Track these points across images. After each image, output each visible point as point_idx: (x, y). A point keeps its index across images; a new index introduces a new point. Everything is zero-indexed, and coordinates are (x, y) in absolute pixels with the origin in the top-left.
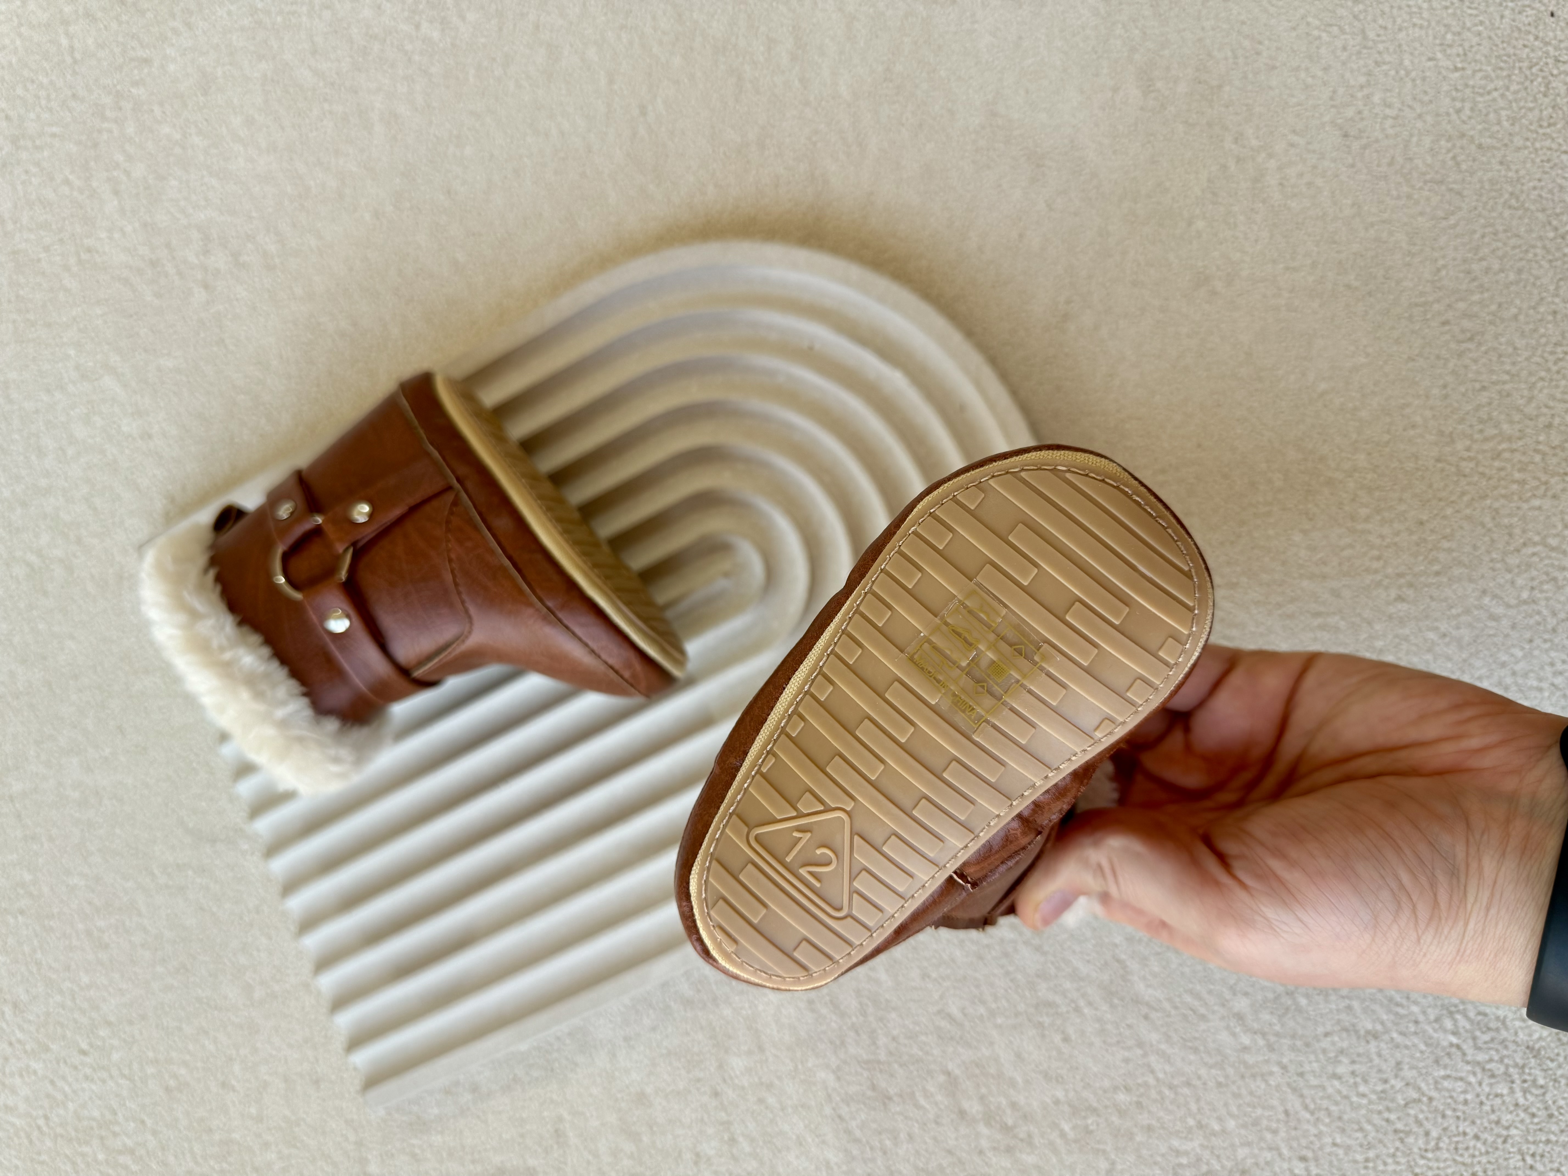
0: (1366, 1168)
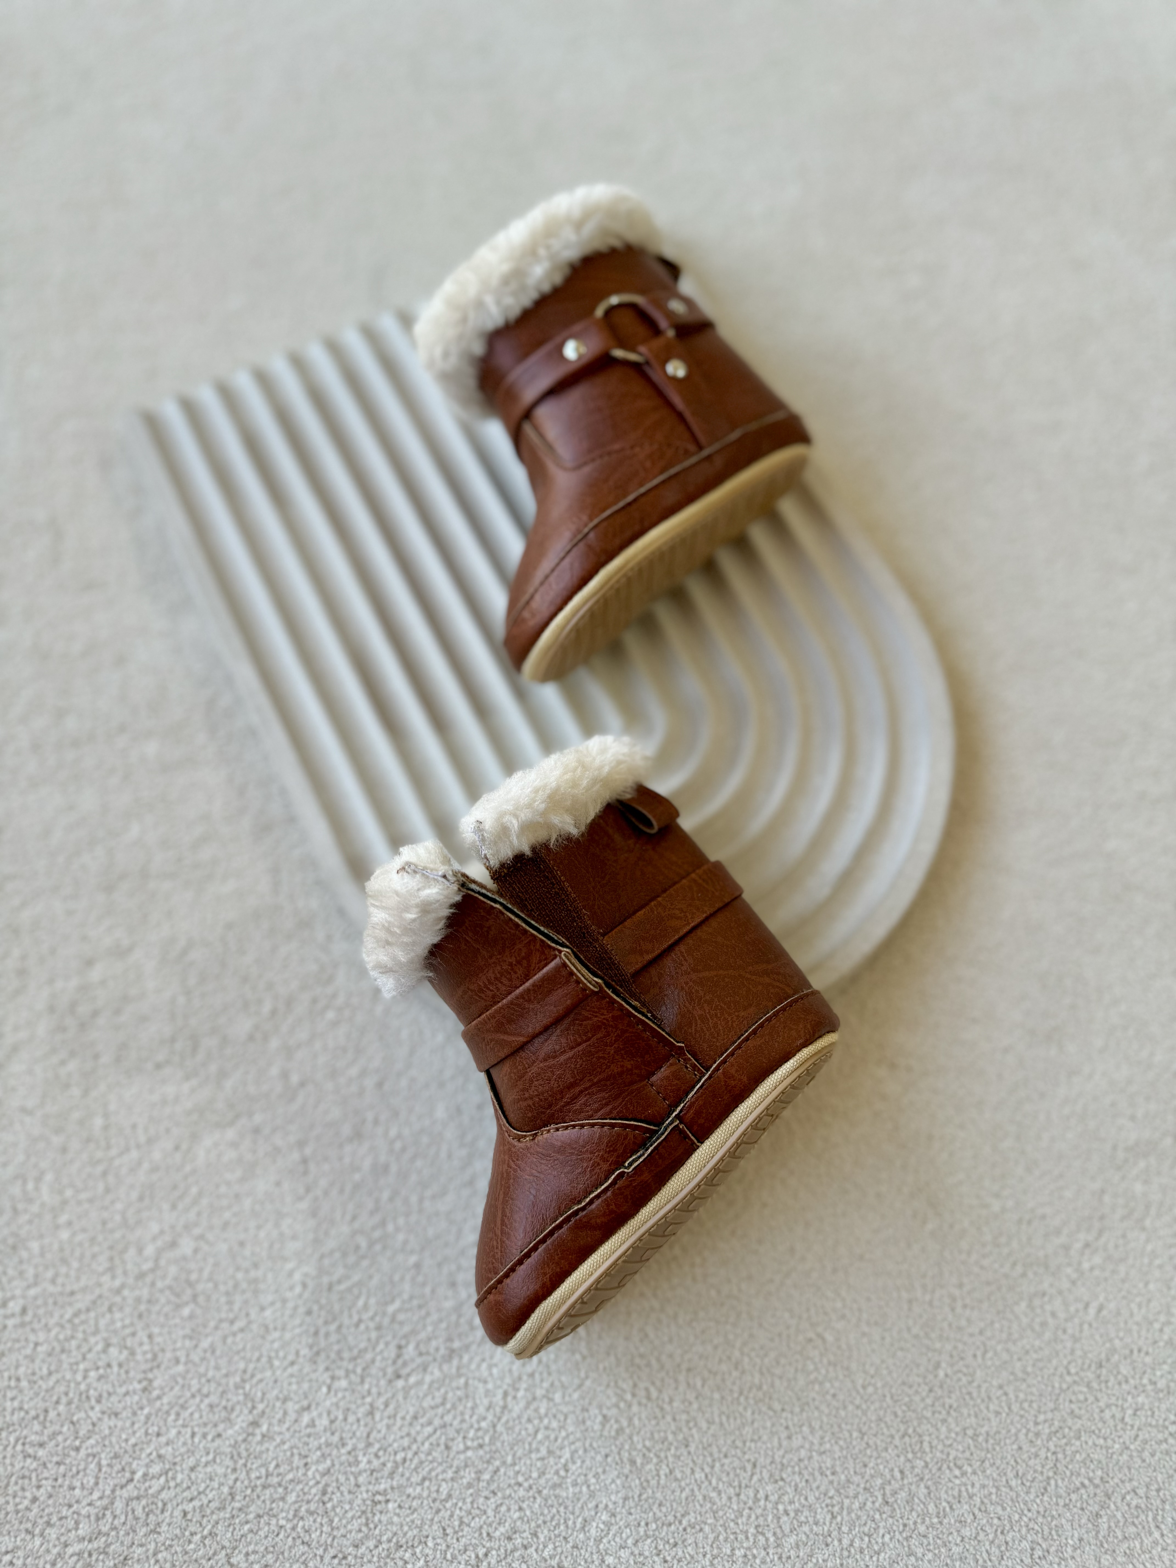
0: (10, 1378)
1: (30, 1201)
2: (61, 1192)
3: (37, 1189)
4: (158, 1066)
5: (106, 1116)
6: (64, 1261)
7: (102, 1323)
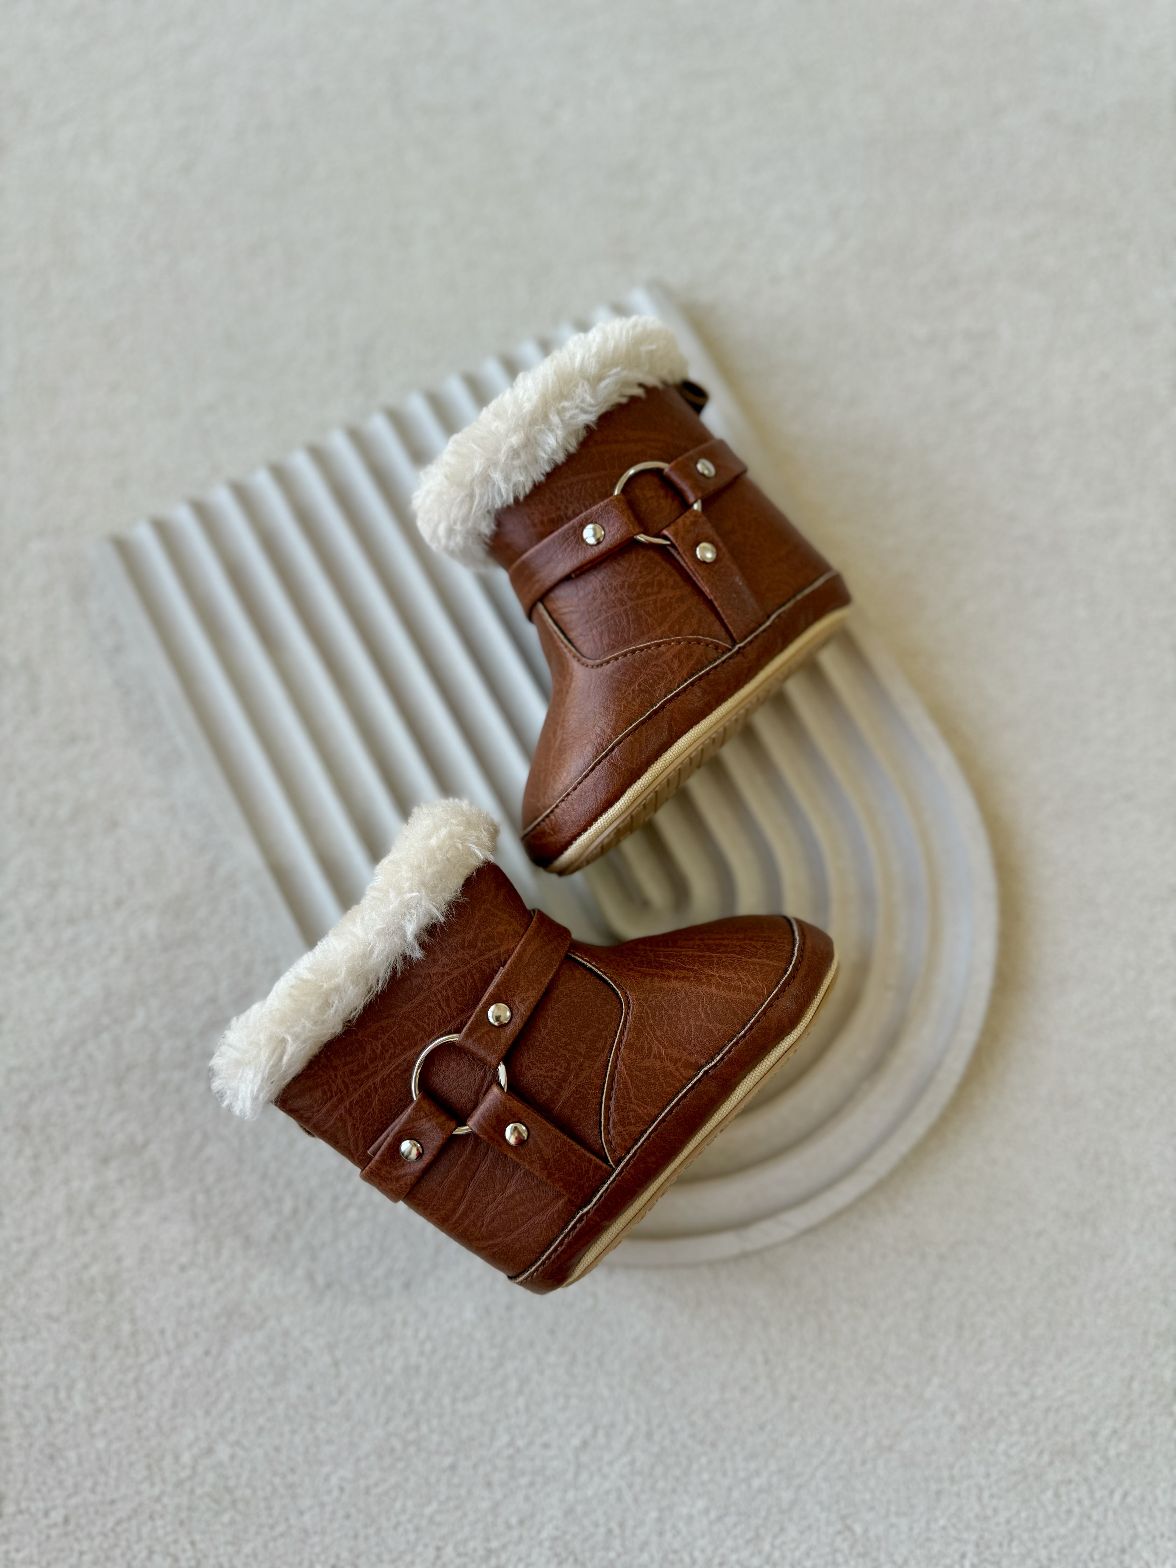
1: (64, 1410)
2: (93, 1401)
3: (69, 1397)
4: (183, 1268)
5: (133, 1321)
6: (103, 1470)
7: (145, 1531)
